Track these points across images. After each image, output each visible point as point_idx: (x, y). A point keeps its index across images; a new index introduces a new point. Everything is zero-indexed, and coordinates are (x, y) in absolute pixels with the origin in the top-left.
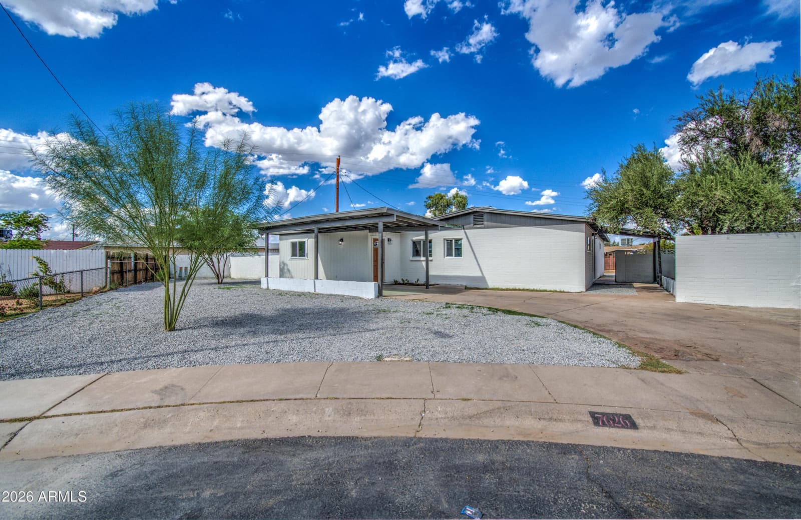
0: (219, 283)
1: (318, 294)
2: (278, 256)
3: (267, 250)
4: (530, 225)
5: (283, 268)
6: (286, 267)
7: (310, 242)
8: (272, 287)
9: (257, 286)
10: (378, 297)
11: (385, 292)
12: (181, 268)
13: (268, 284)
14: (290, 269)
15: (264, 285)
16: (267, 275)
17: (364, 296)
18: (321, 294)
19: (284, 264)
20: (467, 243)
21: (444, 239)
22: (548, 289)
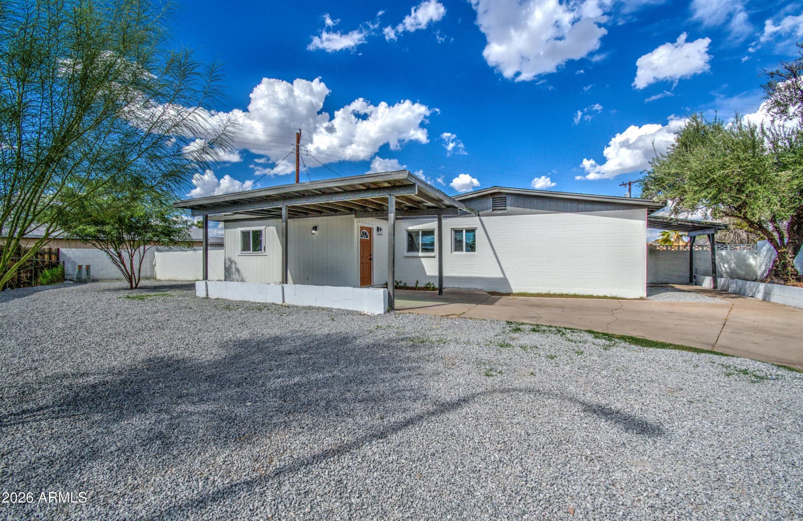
0: (132, 288)
1: (288, 307)
2: (224, 251)
3: (206, 245)
4: (571, 211)
5: (230, 267)
6: (233, 266)
7: (270, 232)
8: (213, 295)
9: (190, 292)
10: (388, 311)
11: (398, 303)
12: (80, 267)
13: (207, 290)
14: (240, 268)
15: (200, 291)
16: (206, 277)
17: (366, 310)
18: (293, 306)
19: (231, 262)
20: (484, 234)
21: (452, 229)
22: (595, 294)
